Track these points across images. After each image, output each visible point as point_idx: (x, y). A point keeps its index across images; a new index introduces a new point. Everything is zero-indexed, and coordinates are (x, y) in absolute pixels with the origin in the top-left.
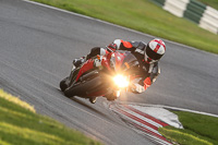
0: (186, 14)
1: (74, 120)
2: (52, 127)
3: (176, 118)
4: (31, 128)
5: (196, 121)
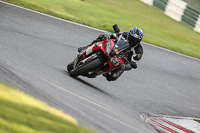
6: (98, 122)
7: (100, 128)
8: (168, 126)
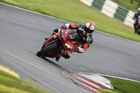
0: (115, 16)
1: (44, 83)
2: (30, 87)
3: (109, 82)
4: (17, 87)
5: (122, 84)
6: (33, 76)
7: (35, 80)
8: (82, 79)
